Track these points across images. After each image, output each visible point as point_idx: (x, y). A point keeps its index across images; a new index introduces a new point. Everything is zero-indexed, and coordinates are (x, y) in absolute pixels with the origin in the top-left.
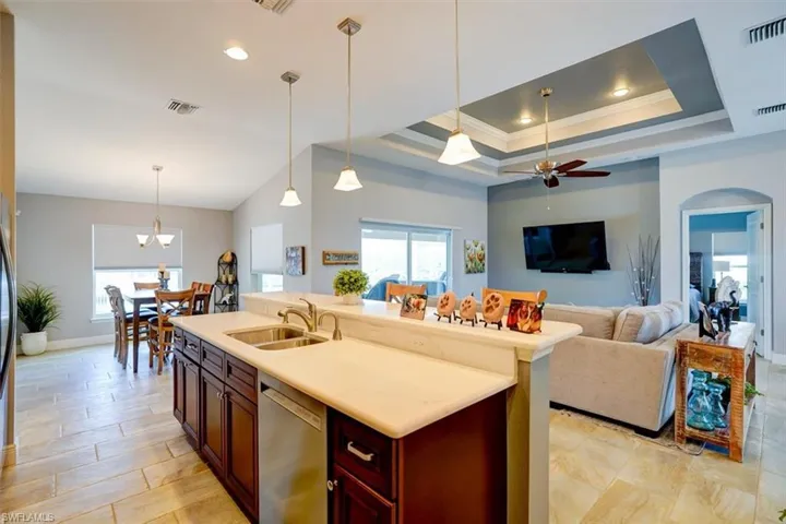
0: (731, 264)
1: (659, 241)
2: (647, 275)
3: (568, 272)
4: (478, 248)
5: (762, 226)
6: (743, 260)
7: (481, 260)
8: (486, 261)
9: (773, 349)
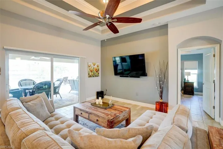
0: (191, 73)
1: (168, 63)
2: (163, 79)
3: (131, 77)
4: (96, 66)
5: (214, 56)
6: (196, 71)
7: (97, 71)
8: (100, 72)
9: (220, 117)
